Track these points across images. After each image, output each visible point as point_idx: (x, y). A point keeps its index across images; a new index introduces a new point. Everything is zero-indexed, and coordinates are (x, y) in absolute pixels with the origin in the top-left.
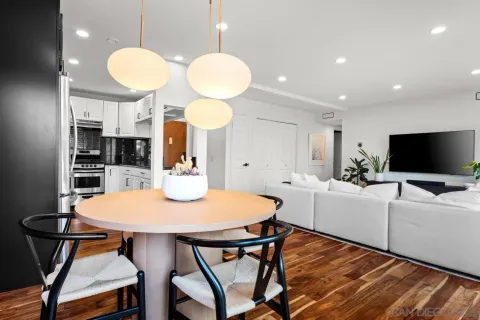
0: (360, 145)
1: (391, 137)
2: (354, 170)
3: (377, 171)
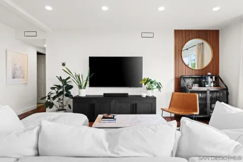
0: (64, 65)
1: (91, 58)
2: (59, 87)
3: (80, 87)
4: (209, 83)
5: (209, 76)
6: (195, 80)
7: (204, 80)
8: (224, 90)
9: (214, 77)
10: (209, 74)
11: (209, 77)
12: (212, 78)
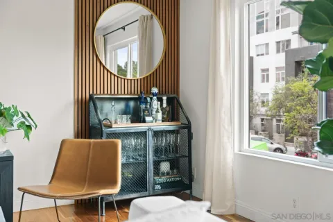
4: (154, 112)
5: (154, 95)
6: (127, 106)
7: (143, 106)
8: (184, 128)
9: (165, 98)
10: (155, 90)
11: (155, 98)
12: (160, 100)
